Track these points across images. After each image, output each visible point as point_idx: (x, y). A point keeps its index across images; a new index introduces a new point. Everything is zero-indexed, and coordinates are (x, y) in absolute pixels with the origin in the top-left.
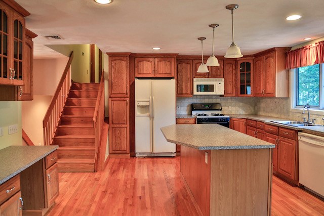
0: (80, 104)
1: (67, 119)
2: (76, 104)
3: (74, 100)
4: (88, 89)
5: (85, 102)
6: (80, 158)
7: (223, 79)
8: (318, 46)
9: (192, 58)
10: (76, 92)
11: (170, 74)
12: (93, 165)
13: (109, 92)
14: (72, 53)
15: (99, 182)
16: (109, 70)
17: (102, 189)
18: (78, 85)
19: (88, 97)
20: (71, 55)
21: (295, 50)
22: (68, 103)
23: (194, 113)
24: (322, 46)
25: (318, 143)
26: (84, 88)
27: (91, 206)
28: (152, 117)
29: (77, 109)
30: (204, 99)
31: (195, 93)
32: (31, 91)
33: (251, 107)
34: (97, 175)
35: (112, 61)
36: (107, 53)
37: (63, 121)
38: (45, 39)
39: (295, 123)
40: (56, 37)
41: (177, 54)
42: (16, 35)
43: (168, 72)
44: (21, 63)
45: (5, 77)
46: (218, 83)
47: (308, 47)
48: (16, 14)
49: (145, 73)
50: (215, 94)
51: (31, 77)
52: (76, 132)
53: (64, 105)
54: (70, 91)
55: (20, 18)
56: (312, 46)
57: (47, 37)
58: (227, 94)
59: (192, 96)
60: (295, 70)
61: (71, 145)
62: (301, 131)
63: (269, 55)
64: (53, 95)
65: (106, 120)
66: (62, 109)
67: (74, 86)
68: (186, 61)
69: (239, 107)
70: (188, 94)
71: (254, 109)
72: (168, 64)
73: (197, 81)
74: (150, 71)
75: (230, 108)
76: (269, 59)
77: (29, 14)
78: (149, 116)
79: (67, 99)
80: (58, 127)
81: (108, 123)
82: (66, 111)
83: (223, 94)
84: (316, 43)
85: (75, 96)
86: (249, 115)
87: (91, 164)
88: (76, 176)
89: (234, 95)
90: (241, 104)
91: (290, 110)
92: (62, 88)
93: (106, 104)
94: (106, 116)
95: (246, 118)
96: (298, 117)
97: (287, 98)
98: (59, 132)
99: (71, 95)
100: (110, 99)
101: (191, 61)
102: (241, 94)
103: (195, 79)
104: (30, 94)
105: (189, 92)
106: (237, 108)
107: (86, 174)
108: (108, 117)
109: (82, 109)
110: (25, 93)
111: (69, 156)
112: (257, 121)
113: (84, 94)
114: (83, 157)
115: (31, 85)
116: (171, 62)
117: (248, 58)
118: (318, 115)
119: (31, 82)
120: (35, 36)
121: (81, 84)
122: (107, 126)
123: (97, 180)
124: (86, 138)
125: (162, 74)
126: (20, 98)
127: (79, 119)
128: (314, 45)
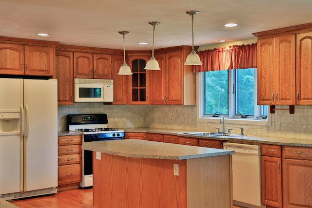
7: (112, 81)
8: (232, 50)
9: (73, 50)
11: (47, 71)
21: (205, 51)
23: (72, 128)
24: (237, 50)
25: (247, 151)
28: (23, 137)
30: (84, 107)
31: (77, 99)
33: (141, 118)
39: (208, 134)
41: (58, 43)
43: (44, 68)
46: (106, 85)
47: (221, 49)
49: (8, 67)
50: (102, 101)
56: (226, 49)
58: (117, 100)
59: (72, 103)
60: (202, 73)
62: (225, 141)
63: (174, 54)
68: (64, 53)
69: (127, 118)
70: (66, 101)
71: (145, 121)
72: (45, 56)
73: (80, 82)
74: (17, 65)
75: (117, 120)
76: (173, 58)
78: (21, 135)
83: (112, 101)
84: (230, 47)
86: (139, 128)
89: (125, 102)
90: (129, 114)
91: (198, 120)
95: (145, 131)
96: (208, 127)
97: (194, 106)
101: (71, 54)
102: (133, 100)
103: (76, 80)
105: (68, 98)
106: (125, 119)
112: (163, 135)
116: (48, 54)
117: (142, 54)
118: (232, 124)
125: (36, 70)
128: (228, 48)
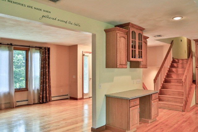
0: (177, 71)
1: (168, 80)
2: (175, 71)
3: (174, 69)
4: (183, 63)
5: (180, 70)
6: (175, 103)
10: (175, 65)
12: (182, 107)
13: (196, 64)
14: (172, 41)
15: (184, 116)
16: (196, 50)
17: (184, 120)
18: (177, 61)
19: (183, 67)
20: (172, 43)
22: (170, 71)
26: (181, 62)
27: (175, 125)
29: (176, 75)
32: (146, 64)
34: (184, 113)
35: (197, 44)
36: (194, 40)
37: (166, 81)
38: (154, 37)
40: (160, 36)
42: (139, 40)
44: (141, 51)
45: (135, 58)
48: (139, 31)
51: (146, 57)
52: (173, 88)
53: (167, 72)
54: (171, 64)
55: (141, 32)
57: (154, 36)
61: (169, 95)
64: (160, 66)
65: (194, 82)
66: (166, 74)
67: (174, 61)
77: (145, 29)
79: (169, 69)
80: (163, 84)
81: (195, 84)
82: (168, 75)
85: (174, 67)
87: (180, 106)
88: (171, 111)
92: (166, 62)
93: (194, 72)
94: (194, 79)
98: (163, 87)
99: (172, 66)
100: (197, 68)
104: (146, 65)
107: (177, 111)
108: (195, 80)
109: (178, 75)
110: (144, 64)
111: (168, 101)
113: (180, 65)
114: (176, 102)
115: (146, 61)
119: (146, 59)
120: (148, 38)
121: (178, 60)
122: (194, 86)
123: (183, 115)
124: (179, 92)
126: (141, 67)
127: (176, 80)
